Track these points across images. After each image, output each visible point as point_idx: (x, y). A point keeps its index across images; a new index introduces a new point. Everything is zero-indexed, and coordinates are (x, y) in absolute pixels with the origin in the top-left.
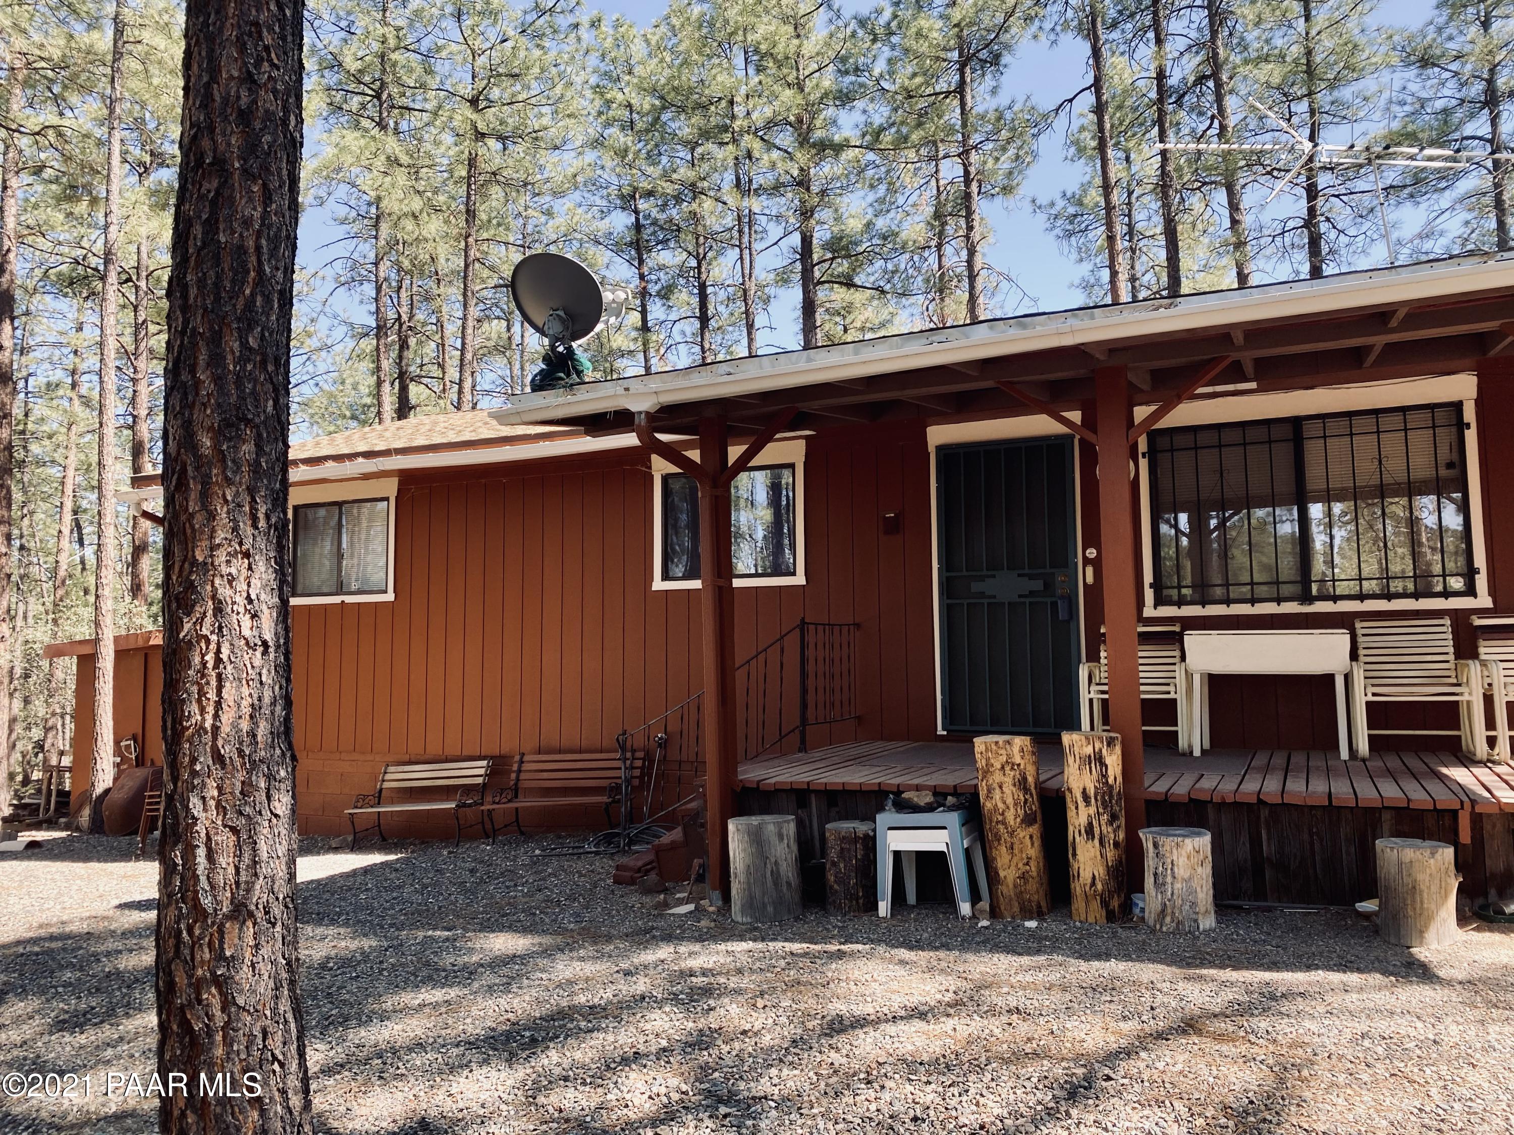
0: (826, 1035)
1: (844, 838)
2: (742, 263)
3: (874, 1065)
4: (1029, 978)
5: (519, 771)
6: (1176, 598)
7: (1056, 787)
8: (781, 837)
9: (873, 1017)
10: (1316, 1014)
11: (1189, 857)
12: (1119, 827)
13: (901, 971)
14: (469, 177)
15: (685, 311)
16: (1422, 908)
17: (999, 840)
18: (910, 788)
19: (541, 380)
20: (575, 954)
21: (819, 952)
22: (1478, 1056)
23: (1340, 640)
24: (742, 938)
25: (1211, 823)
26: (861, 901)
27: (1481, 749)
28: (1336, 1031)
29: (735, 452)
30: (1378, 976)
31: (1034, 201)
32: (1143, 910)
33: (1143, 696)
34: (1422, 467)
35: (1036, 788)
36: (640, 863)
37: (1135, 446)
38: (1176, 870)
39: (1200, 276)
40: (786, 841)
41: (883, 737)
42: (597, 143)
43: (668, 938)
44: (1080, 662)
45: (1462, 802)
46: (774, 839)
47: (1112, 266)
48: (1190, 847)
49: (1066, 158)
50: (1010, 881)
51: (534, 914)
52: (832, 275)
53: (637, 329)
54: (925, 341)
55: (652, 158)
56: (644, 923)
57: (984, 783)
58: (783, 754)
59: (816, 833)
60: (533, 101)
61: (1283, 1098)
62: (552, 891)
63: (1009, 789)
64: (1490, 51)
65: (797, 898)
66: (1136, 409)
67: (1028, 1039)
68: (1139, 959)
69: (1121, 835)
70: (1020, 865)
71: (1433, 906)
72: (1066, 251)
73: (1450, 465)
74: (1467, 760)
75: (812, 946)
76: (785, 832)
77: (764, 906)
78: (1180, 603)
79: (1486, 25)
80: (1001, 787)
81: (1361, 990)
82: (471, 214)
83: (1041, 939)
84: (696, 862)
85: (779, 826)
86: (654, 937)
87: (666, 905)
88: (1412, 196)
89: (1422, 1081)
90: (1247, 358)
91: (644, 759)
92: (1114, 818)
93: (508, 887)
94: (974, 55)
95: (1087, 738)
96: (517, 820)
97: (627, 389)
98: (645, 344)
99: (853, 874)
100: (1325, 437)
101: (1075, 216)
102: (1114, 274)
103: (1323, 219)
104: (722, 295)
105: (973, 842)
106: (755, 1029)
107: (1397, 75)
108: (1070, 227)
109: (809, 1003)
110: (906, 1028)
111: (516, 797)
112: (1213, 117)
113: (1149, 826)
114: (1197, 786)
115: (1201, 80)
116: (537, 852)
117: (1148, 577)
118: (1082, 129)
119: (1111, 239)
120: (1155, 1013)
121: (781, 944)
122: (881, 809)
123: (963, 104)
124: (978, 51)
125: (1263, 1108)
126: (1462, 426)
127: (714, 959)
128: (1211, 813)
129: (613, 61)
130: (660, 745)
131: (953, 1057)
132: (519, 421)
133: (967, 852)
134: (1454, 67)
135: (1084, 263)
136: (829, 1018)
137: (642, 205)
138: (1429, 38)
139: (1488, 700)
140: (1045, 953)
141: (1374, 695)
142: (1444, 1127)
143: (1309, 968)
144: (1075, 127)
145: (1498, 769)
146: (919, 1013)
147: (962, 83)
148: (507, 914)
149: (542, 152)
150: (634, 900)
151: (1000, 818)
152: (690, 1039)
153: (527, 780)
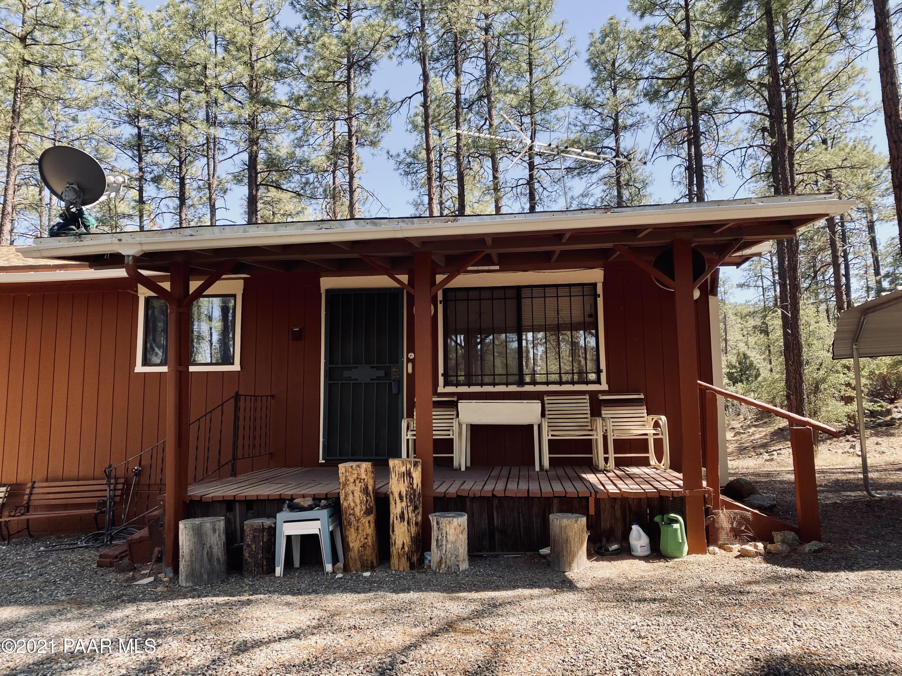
0: (235, 654)
1: (256, 529)
2: (208, 167)
3: (264, 670)
4: (363, 607)
5: (31, 494)
6: (455, 382)
7: (384, 491)
8: (214, 530)
9: (266, 640)
10: (516, 613)
11: (455, 529)
12: (418, 513)
13: (287, 609)
14: (16, 89)
15: (169, 193)
16: (570, 550)
17: (350, 525)
18: (299, 496)
19: (58, 230)
20: (63, 617)
21: (235, 601)
22: (592, 628)
23: (536, 406)
24: (185, 597)
25: (468, 508)
26: (265, 568)
27: (601, 464)
28: (525, 622)
29: (194, 285)
30: (548, 589)
31: (388, 152)
32: (430, 561)
33: (434, 437)
34: (577, 315)
35: (373, 492)
36: (117, 553)
37: (436, 295)
38: (448, 537)
39: (476, 205)
40: (217, 533)
41: (286, 466)
42: (112, 79)
43: (133, 600)
44: (403, 418)
45: (591, 493)
46: (210, 532)
47: (429, 195)
48: (456, 524)
49: (407, 130)
50: (356, 549)
51: (36, 592)
52: (267, 181)
53: (135, 201)
54: (317, 227)
55: (151, 95)
56: (117, 592)
57: (343, 491)
58: (220, 478)
59: (238, 527)
60: (68, 45)
61: (496, 663)
62: (50, 575)
63: (357, 494)
64: (616, 105)
65: (223, 568)
66: (437, 276)
67: (360, 644)
68: (426, 590)
69: (420, 518)
70: (362, 539)
71: (576, 549)
72: (405, 183)
73: (590, 316)
74: (595, 470)
75: (231, 598)
76: (217, 527)
77: (201, 575)
78: (457, 385)
79: (615, 91)
80: (353, 493)
81: (539, 597)
82: (16, 113)
83: (371, 583)
84: (157, 549)
85: (214, 524)
86: (123, 601)
87: (134, 579)
88: (579, 174)
89: (565, 645)
90: (494, 252)
91: (124, 484)
92: (416, 508)
93: (17, 574)
94: (356, 62)
95: (403, 463)
96: (28, 528)
97: (120, 240)
98: (141, 212)
99: (260, 551)
100: (532, 298)
101: (411, 164)
102: (431, 200)
103: (536, 181)
104: (195, 185)
105: (335, 528)
106: (188, 656)
107: (574, 110)
108: (407, 170)
109: (226, 635)
110: (286, 645)
111: (28, 511)
112: (486, 119)
113: (435, 512)
114: (462, 488)
115: (481, 98)
116: (42, 549)
117: (441, 370)
118: (416, 115)
119: (429, 179)
120: (432, 621)
121: (212, 598)
122: (280, 510)
123: (349, 90)
124: (359, 61)
125: (485, 669)
126: (596, 296)
127: (164, 612)
128: (468, 503)
129: (127, 28)
130: (136, 475)
131: (314, 659)
132: (40, 256)
133: (332, 534)
134: (599, 110)
135: (414, 191)
136: (238, 643)
137: (143, 123)
138: (589, 93)
139: (605, 438)
140: (374, 591)
141: (552, 435)
142: (574, 669)
143: (514, 587)
144: (412, 113)
145: (609, 474)
146: (295, 635)
147: (349, 77)
148: (14, 593)
149: (72, 80)
150: (111, 577)
151: (352, 512)
152: (142, 667)
153: (38, 499)
